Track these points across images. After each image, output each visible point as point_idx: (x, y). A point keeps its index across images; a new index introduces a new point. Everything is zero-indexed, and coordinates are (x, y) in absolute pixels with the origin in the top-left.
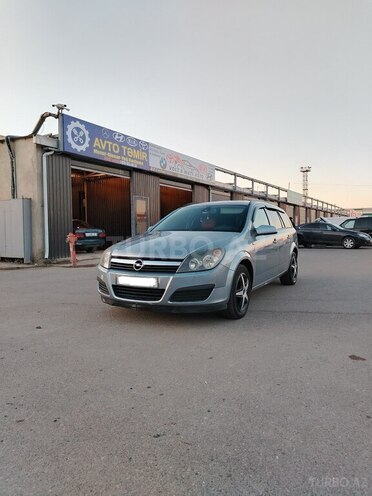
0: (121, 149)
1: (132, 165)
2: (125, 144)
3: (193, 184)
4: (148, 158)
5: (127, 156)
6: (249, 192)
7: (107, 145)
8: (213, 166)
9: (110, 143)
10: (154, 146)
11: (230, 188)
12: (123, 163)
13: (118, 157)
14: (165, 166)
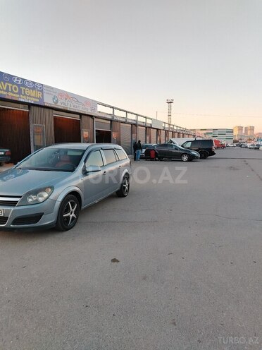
0: (20, 90)
1: (30, 102)
2: (23, 85)
3: (81, 115)
4: (42, 96)
5: (25, 94)
6: (124, 120)
7: (8, 86)
8: (95, 101)
9: (10, 85)
10: (48, 87)
11: (110, 117)
12: (22, 100)
13: (18, 96)
14: (57, 101)
